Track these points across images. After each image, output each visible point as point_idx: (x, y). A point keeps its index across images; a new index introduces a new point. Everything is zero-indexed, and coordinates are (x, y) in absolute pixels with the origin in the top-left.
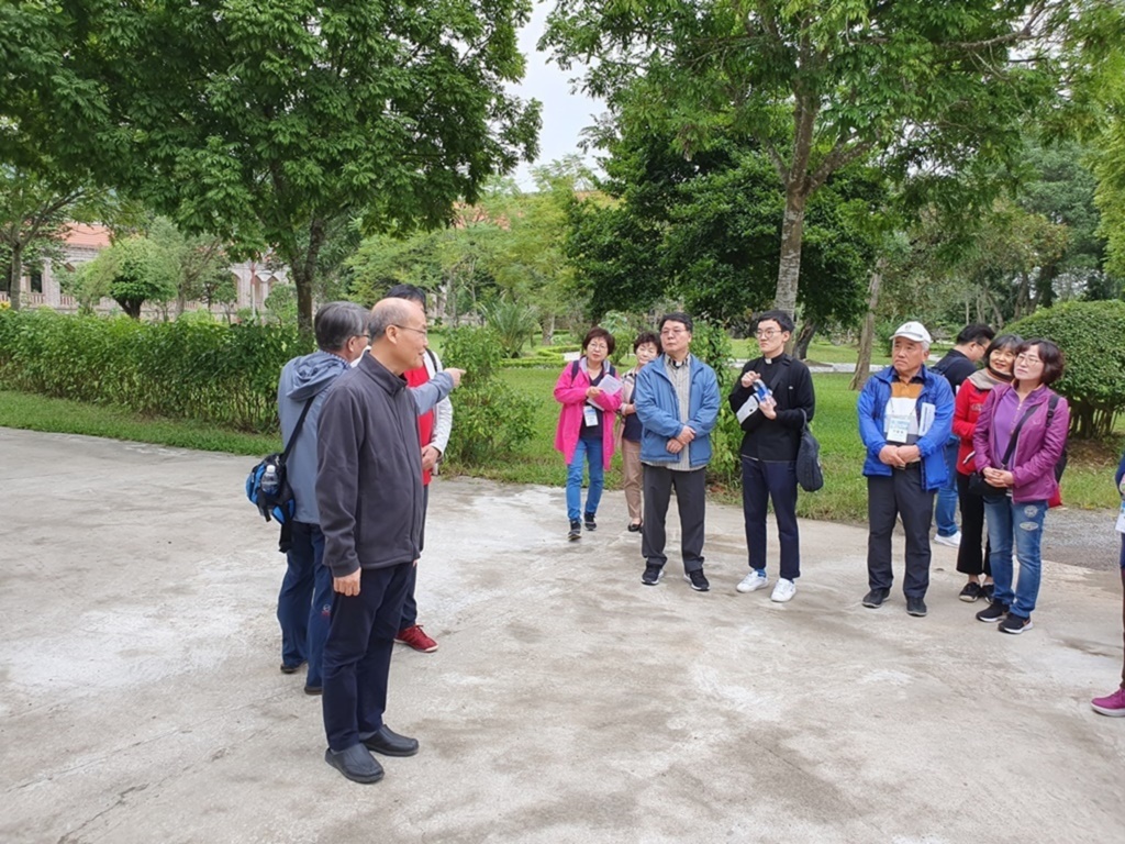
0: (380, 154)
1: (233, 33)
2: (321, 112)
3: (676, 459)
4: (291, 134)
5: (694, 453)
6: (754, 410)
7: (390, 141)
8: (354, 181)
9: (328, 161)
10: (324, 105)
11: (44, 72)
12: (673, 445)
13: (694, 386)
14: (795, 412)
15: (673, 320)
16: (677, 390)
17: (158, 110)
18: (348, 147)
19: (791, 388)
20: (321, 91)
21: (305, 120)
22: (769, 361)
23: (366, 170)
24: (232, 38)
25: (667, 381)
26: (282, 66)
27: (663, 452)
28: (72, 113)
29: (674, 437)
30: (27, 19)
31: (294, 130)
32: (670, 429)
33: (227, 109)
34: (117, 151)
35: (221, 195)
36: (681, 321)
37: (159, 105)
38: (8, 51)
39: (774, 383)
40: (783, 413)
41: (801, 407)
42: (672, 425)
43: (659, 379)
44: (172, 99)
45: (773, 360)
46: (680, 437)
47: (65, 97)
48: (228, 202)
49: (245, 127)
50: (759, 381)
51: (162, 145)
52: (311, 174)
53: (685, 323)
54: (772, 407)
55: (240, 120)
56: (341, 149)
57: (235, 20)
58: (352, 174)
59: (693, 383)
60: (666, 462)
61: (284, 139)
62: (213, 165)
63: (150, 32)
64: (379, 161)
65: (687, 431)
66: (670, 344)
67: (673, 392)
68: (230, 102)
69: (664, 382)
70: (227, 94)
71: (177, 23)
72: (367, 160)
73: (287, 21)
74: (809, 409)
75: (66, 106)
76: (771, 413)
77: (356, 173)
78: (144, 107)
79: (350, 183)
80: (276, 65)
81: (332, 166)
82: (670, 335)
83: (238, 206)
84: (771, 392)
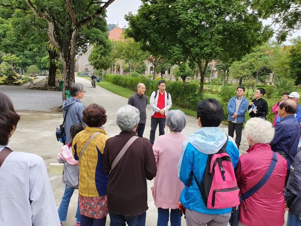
0: (213, 45)
1: (181, 22)
2: (200, 37)
3: (233, 120)
4: (192, 42)
5: (238, 119)
6: (252, 111)
7: (215, 42)
8: (206, 52)
9: (201, 47)
10: (200, 35)
11: (149, 34)
12: (233, 117)
13: (241, 104)
14: (262, 112)
15: (241, 88)
16: (237, 104)
17: (170, 38)
18: (206, 44)
19: (261, 106)
20: (200, 32)
21: (197, 39)
22: (257, 100)
23: (209, 49)
24: (181, 23)
25: (235, 102)
26: (190, 28)
27: (231, 118)
28: (154, 41)
29: (232, 115)
30: (147, 24)
31: (193, 41)
32: (231, 113)
33: (180, 38)
34: (161, 48)
35: (177, 57)
36: (242, 89)
37: (170, 37)
38: (144, 30)
39: (257, 105)
40: (258, 112)
41: (264, 111)
42: (232, 112)
43: (234, 101)
44: (173, 36)
45: (258, 99)
46: (234, 115)
47: (152, 38)
48: (178, 58)
49: (184, 41)
50: (253, 104)
51: (170, 46)
52: (197, 51)
53: (243, 89)
54: (255, 111)
55: (183, 40)
56: (204, 44)
57: (181, 19)
58: (206, 50)
59: (241, 103)
60: (231, 120)
61: (190, 44)
62: (176, 50)
63: (169, 23)
64: (213, 47)
65: (236, 114)
66: (239, 94)
67: (236, 105)
68: (181, 36)
69: (234, 103)
70: (180, 35)
71: (173, 20)
72: (210, 47)
73: (191, 18)
74: (265, 112)
75: (152, 40)
76: (255, 112)
77: (207, 50)
78: (167, 38)
79: (205, 53)
80: (189, 28)
81: (202, 48)
82: (239, 92)
83: (180, 59)
84: (256, 107)
